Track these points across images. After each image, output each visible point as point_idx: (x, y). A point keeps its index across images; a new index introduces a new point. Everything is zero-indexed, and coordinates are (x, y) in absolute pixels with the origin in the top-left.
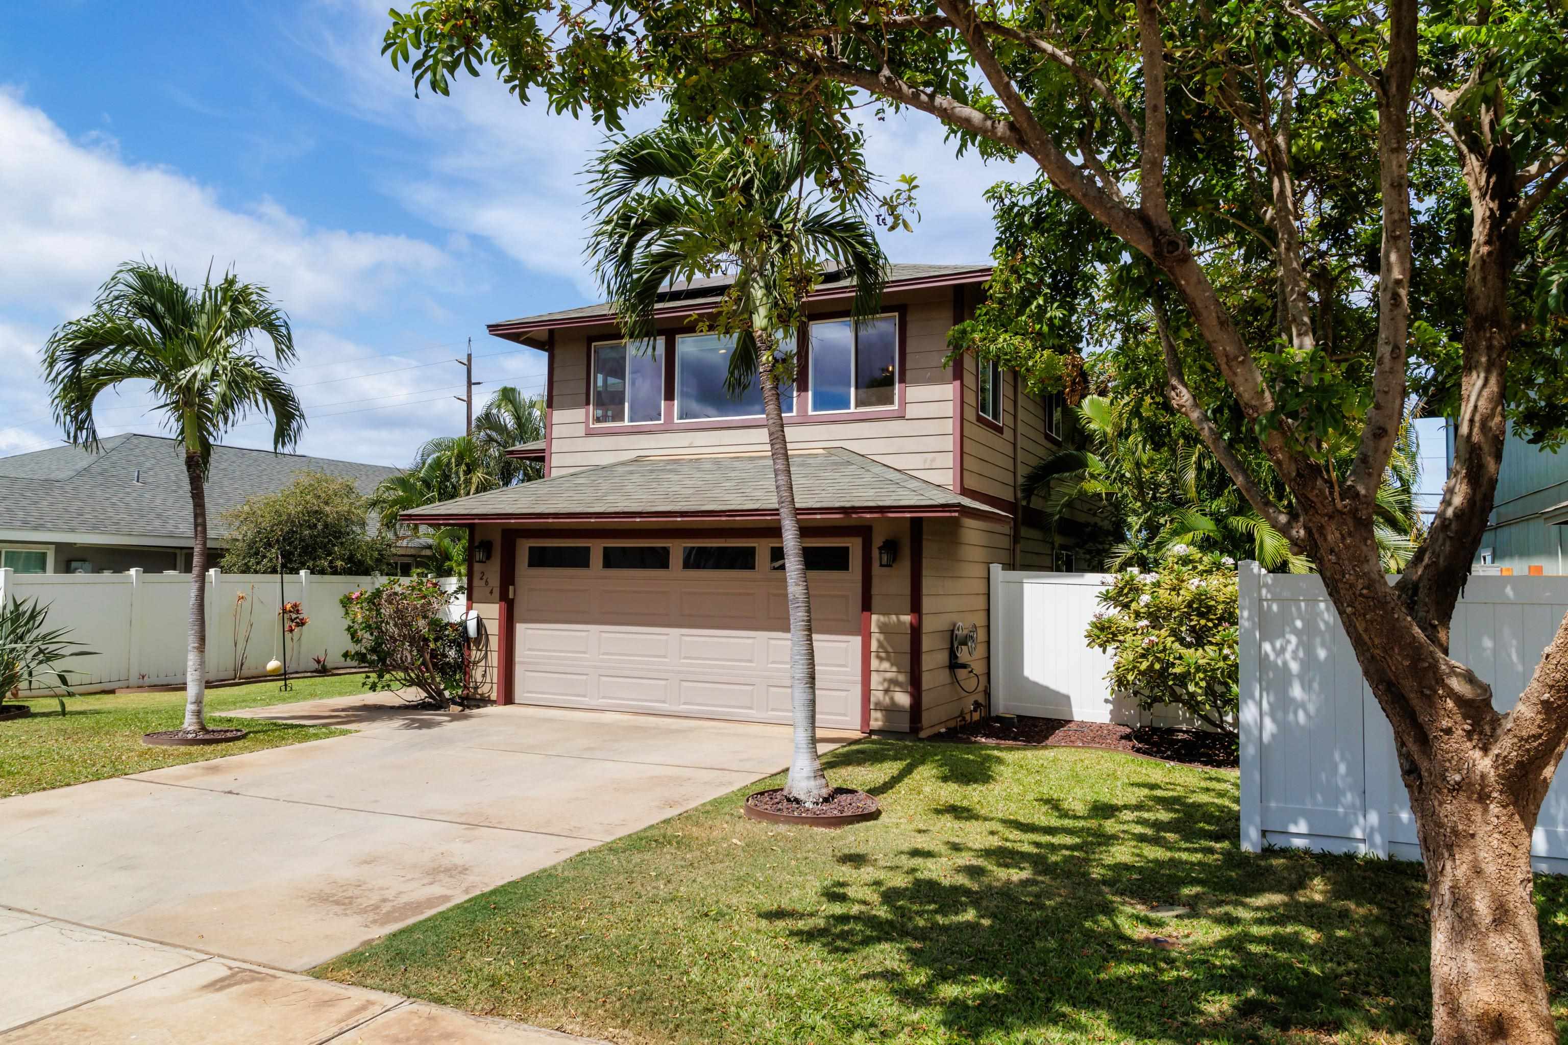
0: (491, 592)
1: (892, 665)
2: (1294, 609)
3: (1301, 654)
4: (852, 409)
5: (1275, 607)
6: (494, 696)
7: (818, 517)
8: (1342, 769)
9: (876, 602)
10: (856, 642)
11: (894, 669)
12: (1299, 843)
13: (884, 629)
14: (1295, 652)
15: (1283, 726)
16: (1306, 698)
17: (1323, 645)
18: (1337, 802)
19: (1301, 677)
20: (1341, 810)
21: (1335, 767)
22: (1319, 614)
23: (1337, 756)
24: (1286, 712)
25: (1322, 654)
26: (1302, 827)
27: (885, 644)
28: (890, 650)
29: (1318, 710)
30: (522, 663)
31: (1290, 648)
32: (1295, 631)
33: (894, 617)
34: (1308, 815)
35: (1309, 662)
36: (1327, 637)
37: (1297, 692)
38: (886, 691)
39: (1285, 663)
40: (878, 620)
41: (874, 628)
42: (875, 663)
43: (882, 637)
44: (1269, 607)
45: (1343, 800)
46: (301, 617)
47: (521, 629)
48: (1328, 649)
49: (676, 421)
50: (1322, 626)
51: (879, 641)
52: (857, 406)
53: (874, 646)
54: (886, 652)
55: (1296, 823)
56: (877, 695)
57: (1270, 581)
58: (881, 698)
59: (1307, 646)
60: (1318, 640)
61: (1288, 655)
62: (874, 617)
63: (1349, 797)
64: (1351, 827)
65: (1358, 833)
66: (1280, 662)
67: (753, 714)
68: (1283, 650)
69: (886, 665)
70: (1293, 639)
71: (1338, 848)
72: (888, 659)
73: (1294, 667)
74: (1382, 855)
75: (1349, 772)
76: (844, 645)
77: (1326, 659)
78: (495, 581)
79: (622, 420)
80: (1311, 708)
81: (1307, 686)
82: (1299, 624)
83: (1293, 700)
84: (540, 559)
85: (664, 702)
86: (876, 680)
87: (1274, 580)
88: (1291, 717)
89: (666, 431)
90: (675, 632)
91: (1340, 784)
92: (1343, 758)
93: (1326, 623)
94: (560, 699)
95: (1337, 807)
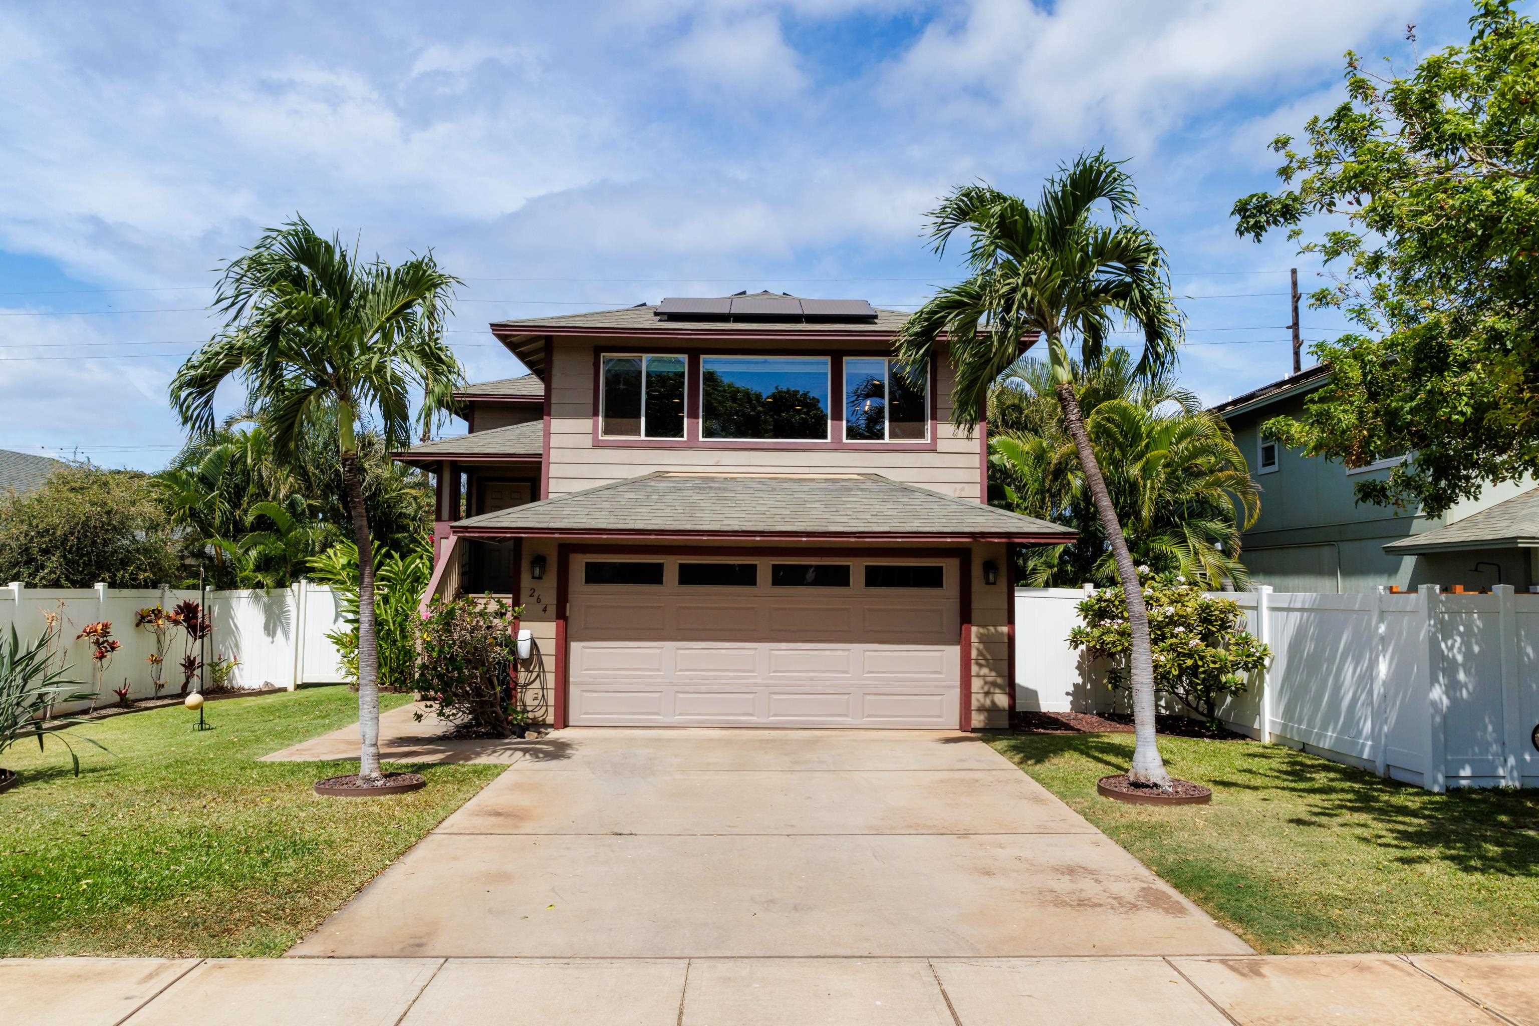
0: (545, 610)
1: (991, 670)
2: (1458, 619)
3: (1463, 649)
4: (887, 439)
5: (1446, 617)
6: (550, 719)
7: (949, 540)
8: (1490, 728)
9: (975, 615)
10: (954, 652)
11: (993, 674)
12: (1464, 783)
13: (982, 639)
14: (1460, 649)
15: (1453, 700)
16: (1467, 680)
17: (1477, 643)
18: (1487, 751)
19: (1464, 665)
20: (1490, 757)
21: (1486, 727)
22: (1473, 621)
23: (1487, 720)
24: (1455, 692)
25: (1476, 649)
26: (1466, 772)
27: (985, 652)
28: (989, 657)
29: (1475, 688)
30: (575, 683)
31: (1457, 645)
32: (1460, 634)
33: (992, 629)
34: (1472, 763)
35: (1468, 654)
36: (1479, 637)
37: (1461, 676)
38: (987, 694)
39: (1454, 656)
40: (978, 632)
41: (974, 638)
42: (974, 669)
43: (981, 646)
44: (1443, 617)
45: (1491, 750)
46: (110, 639)
47: (576, 647)
48: (1480, 646)
49: (701, 439)
50: (1476, 630)
51: (978, 650)
52: (890, 437)
53: (974, 654)
54: (985, 659)
55: (1464, 768)
56: (977, 699)
57: (1444, 599)
58: (982, 700)
59: (1467, 644)
60: (1473, 640)
61: (1455, 651)
62: (974, 629)
63: (1495, 748)
64: (1496, 768)
65: (1501, 772)
66: (1450, 655)
67: (848, 721)
68: (1453, 646)
69: (985, 671)
70: (1458, 639)
71: (1489, 784)
72: (987, 666)
73: (1460, 658)
74: (1518, 784)
75: (1494, 731)
76: (939, 654)
77: (1479, 652)
78: (550, 598)
79: (639, 434)
80: (1470, 687)
81: (1467, 673)
82: (1462, 629)
83: (1458, 682)
84: (596, 574)
85: (752, 715)
86: (976, 684)
87: (1447, 598)
88: (1458, 694)
89: (691, 448)
90: (764, 647)
91: (1489, 739)
92: (1491, 722)
93: (1478, 627)
94: (615, 719)
95: (1487, 755)
